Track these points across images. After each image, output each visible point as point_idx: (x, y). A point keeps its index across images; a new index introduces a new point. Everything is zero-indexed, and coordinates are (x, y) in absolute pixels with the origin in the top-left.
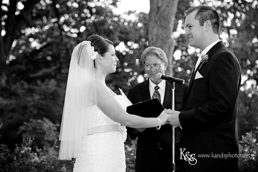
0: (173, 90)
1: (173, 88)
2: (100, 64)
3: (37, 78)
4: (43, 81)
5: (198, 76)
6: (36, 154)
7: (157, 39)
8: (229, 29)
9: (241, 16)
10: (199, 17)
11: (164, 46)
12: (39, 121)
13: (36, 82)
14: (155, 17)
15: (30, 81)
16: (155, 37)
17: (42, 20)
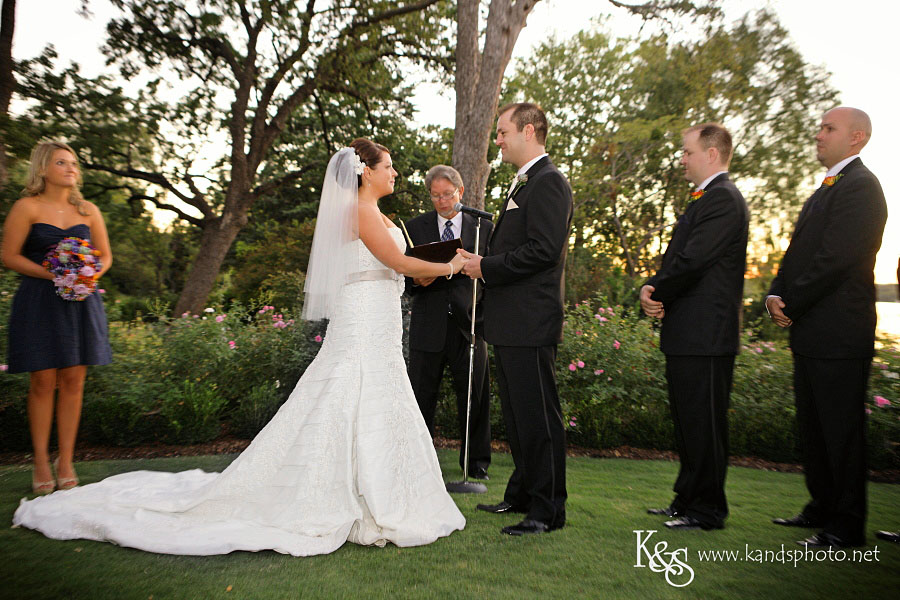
0: (478, 229)
1: (477, 225)
2: (370, 181)
3: (294, 216)
4: (301, 220)
5: (512, 205)
6: (280, 316)
7: (463, 163)
8: (571, 159)
9: (589, 141)
10: (516, 119)
11: (473, 173)
12: (291, 274)
13: (291, 221)
14: (463, 132)
15: (282, 219)
16: (461, 160)
17: (304, 133)
